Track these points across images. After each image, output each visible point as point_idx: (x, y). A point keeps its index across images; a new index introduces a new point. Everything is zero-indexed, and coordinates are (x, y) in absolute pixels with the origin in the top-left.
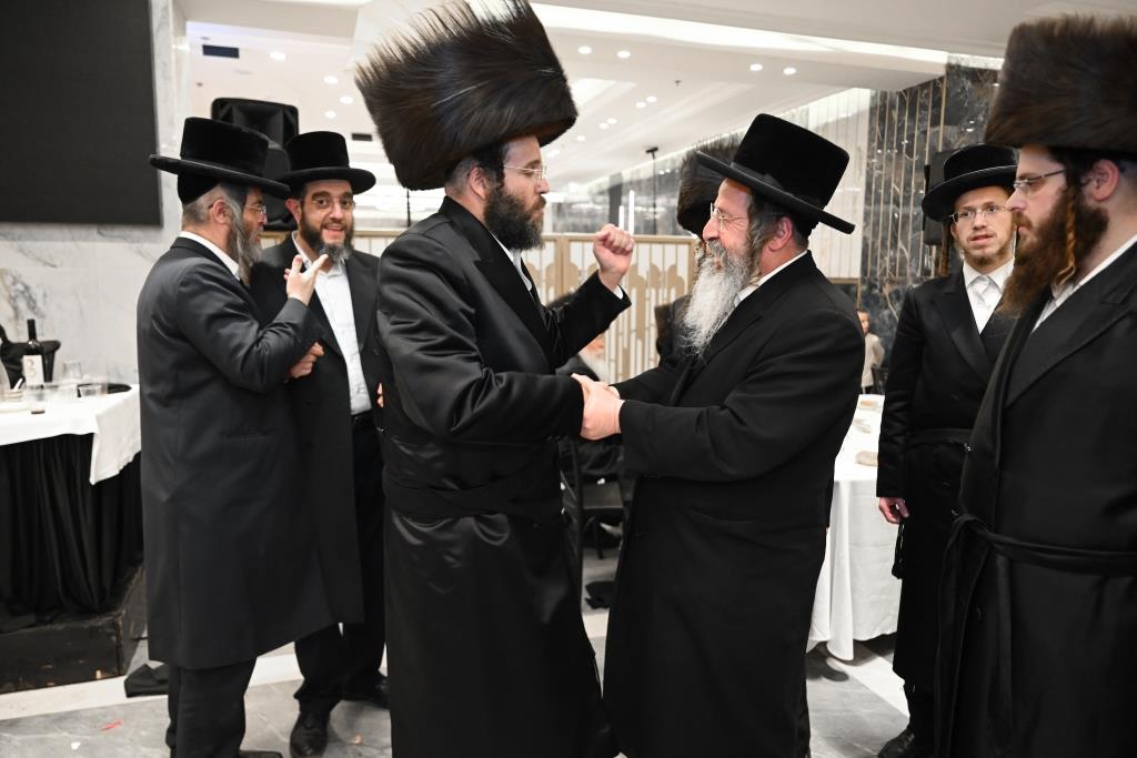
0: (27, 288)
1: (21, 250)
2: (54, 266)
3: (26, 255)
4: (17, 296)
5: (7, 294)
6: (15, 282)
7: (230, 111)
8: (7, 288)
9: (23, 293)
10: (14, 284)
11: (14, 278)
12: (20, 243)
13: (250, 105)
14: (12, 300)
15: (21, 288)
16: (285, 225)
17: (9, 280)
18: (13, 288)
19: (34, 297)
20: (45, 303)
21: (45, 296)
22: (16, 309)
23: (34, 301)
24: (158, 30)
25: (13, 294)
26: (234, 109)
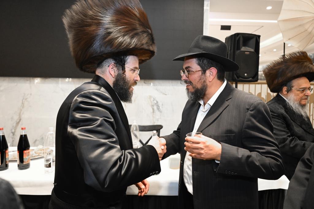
0: (157, 102)
1: (157, 89)
2: (166, 95)
3: (158, 91)
4: (154, 105)
5: (151, 104)
6: (154, 100)
8: (151, 102)
9: (156, 104)
10: (153, 101)
11: (154, 99)
12: (156, 87)
13: (247, 35)
14: (153, 106)
15: (155, 102)
16: (253, 80)
17: (152, 99)
18: (153, 102)
19: (159, 105)
20: (162, 107)
21: (162, 105)
22: (153, 109)
23: (159, 107)
25: (153, 104)
26: (241, 37)
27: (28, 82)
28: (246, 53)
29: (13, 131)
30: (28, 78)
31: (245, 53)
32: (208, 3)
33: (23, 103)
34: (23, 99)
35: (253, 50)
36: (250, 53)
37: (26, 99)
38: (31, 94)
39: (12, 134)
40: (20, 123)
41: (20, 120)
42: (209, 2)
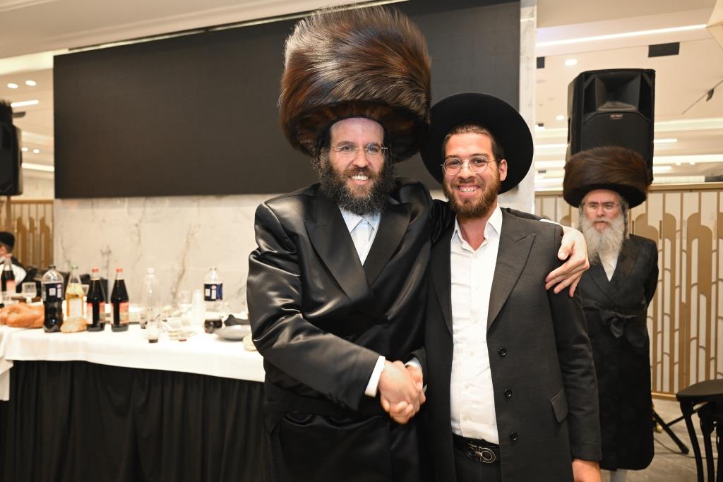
7: (593, 82)
13: (612, 73)
24: (525, 33)
26: (596, 80)
27: (195, 204)
28: (612, 116)
29: (174, 290)
30: (195, 198)
31: (609, 117)
32: (533, 11)
33: (188, 242)
34: (188, 234)
35: (632, 108)
36: (624, 116)
37: (192, 235)
38: (199, 226)
39: (171, 296)
40: (184, 277)
41: (184, 271)
42: (536, 7)
